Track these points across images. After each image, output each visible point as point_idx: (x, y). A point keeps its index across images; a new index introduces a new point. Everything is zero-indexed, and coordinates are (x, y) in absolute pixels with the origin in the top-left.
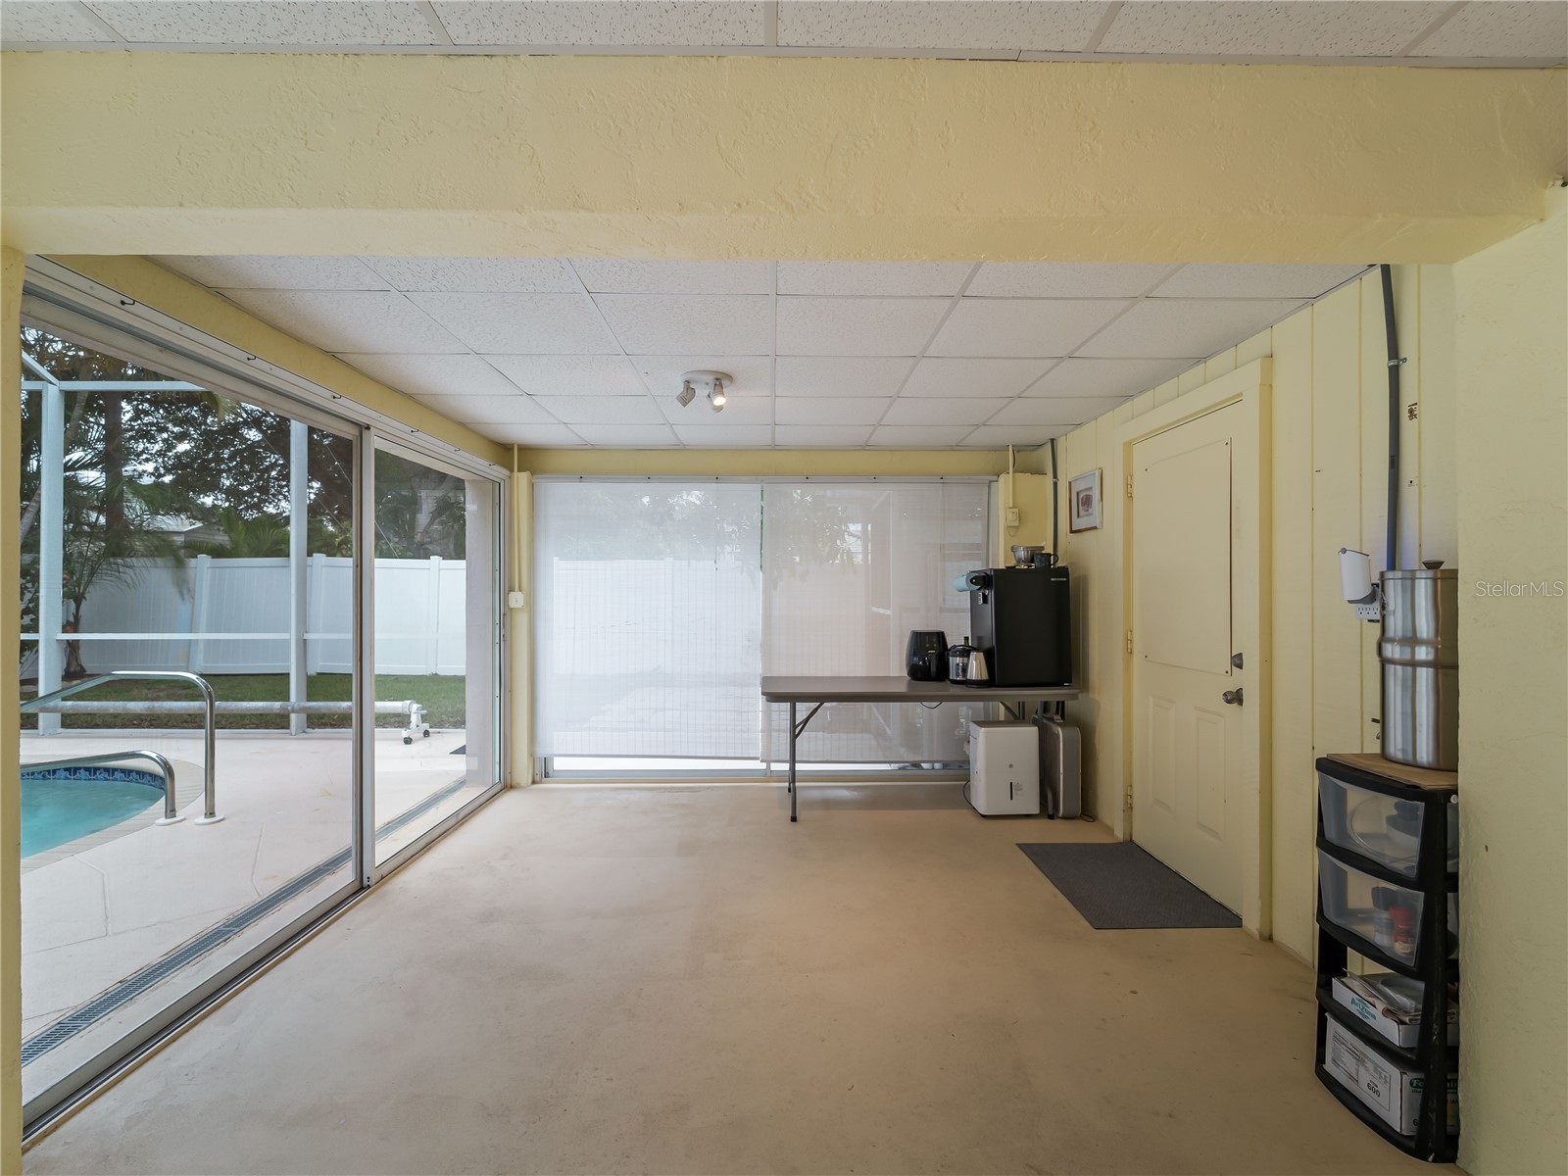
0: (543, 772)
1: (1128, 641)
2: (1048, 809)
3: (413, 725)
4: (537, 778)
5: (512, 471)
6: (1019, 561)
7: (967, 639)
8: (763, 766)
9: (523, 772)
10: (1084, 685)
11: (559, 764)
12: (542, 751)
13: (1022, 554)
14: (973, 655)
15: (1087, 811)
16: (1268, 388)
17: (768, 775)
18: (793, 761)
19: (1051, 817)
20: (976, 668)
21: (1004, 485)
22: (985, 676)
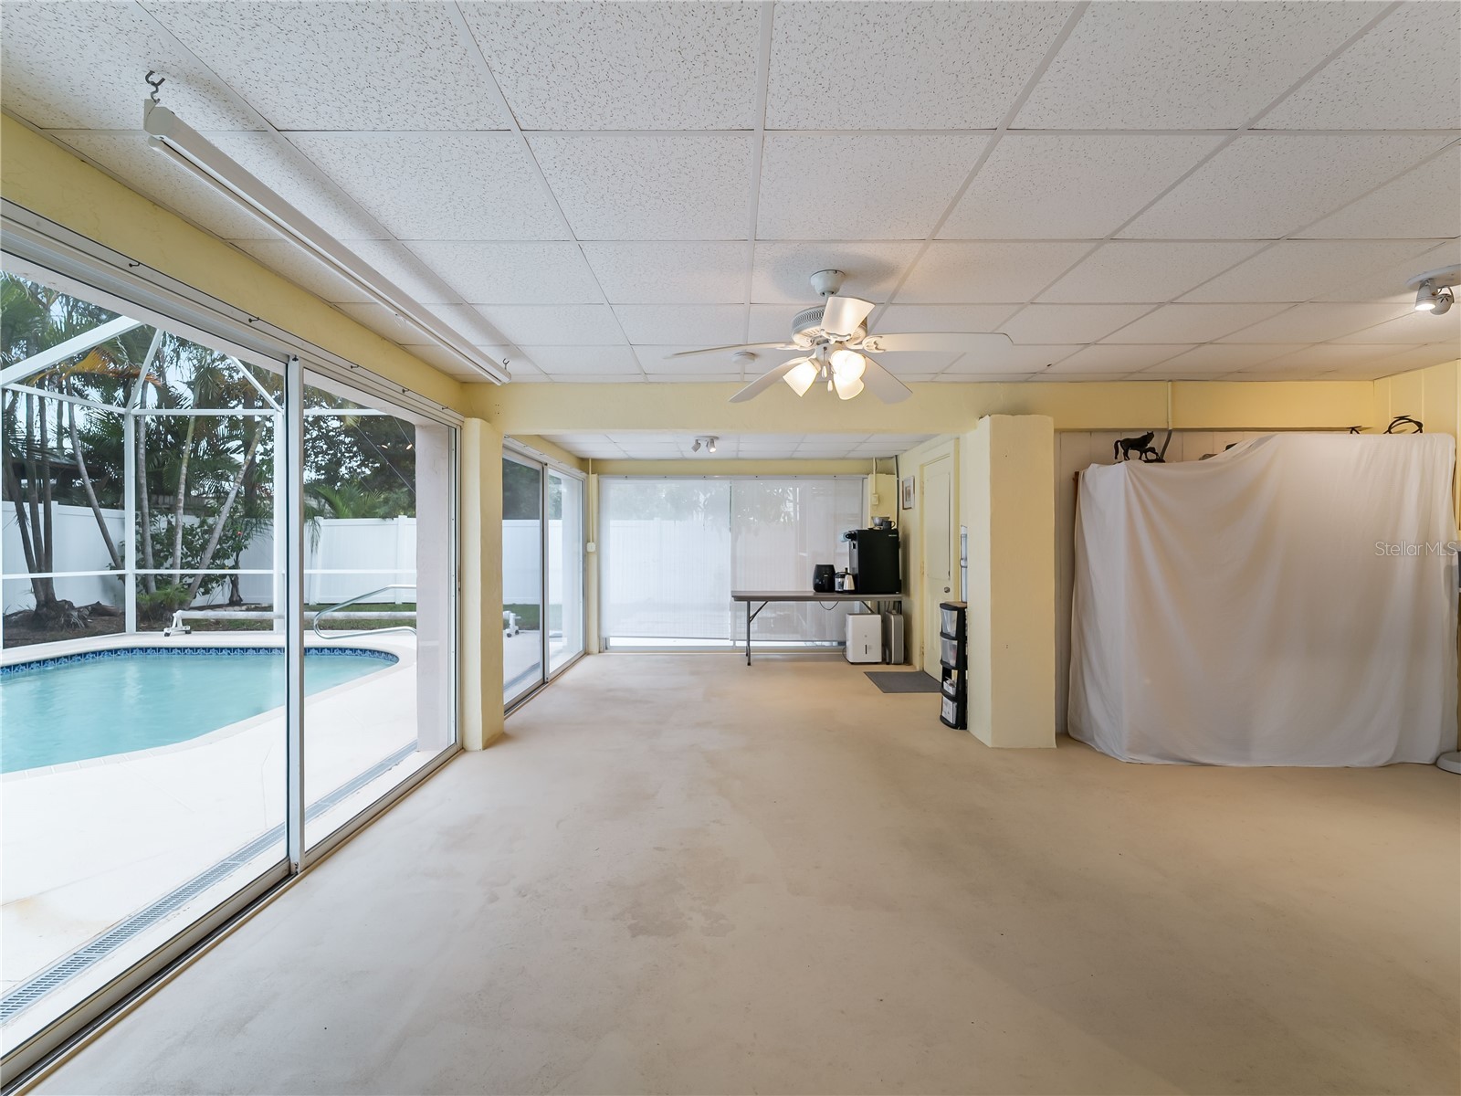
0: (604, 647)
1: (922, 568)
2: (886, 660)
3: (511, 626)
4: (602, 650)
5: (588, 473)
6: (876, 525)
7: (846, 569)
8: (731, 643)
9: (594, 647)
10: (907, 593)
11: (613, 642)
12: (604, 634)
13: (877, 521)
14: (847, 576)
15: (907, 660)
16: (957, 453)
17: (734, 649)
18: (749, 640)
19: (888, 664)
20: (848, 584)
21: (871, 479)
22: (853, 588)
